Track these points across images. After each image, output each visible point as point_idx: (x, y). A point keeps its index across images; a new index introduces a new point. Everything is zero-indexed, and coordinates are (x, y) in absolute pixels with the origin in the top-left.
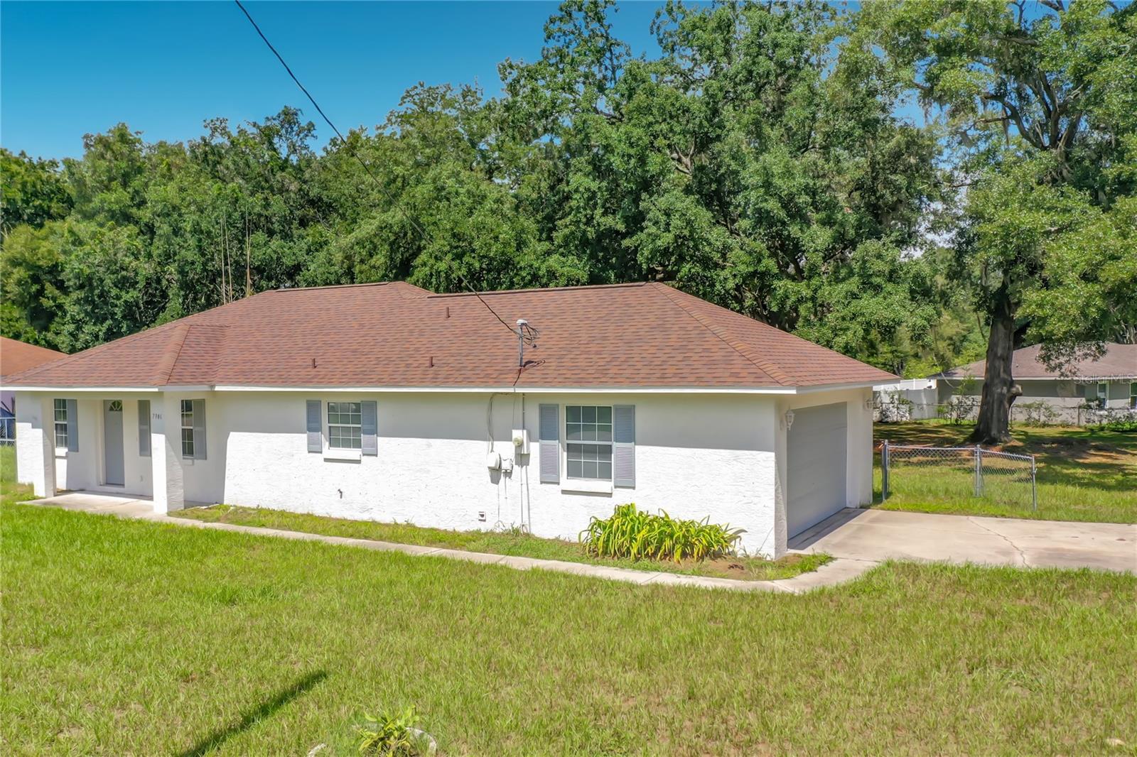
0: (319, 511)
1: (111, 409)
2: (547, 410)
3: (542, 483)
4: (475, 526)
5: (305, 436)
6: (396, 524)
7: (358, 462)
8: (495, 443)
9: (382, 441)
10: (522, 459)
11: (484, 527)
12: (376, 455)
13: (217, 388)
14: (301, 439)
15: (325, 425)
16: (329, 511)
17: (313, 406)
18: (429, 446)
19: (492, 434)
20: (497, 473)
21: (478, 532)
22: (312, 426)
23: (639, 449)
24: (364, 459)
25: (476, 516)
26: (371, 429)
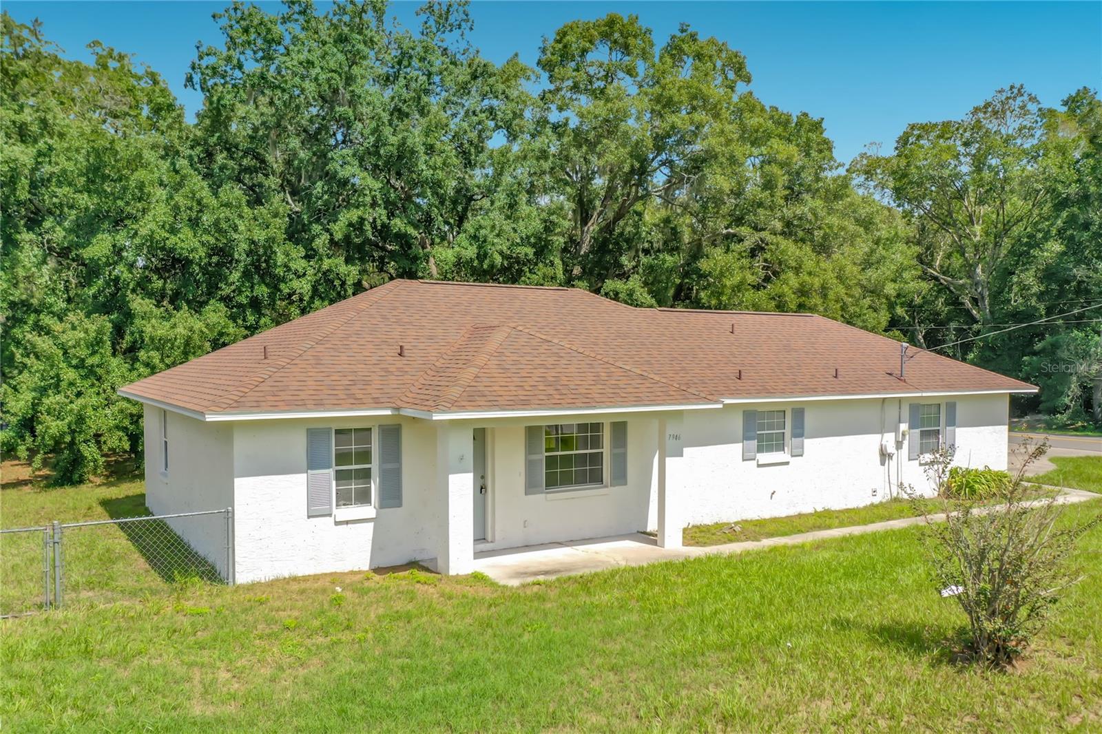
0: (753, 515)
2: (913, 408)
4: (870, 500)
5: (741, 445)
6: (816, 511)
7: (787, 463)
8: (885, 435)
9: (808, 443)
10: (900, 444)
11: (876, 500)
12: (803, 455)
14: (738, 448)
15: (757, 432)
16: (760, 514)
17: (749, 415)
19: (881, 430)
20: (883, 458)
21: (872, 505)
22: (749, 435)
23: (958, 430)
24: (793, 460)
25: (870, 493)
26: (799, 432)
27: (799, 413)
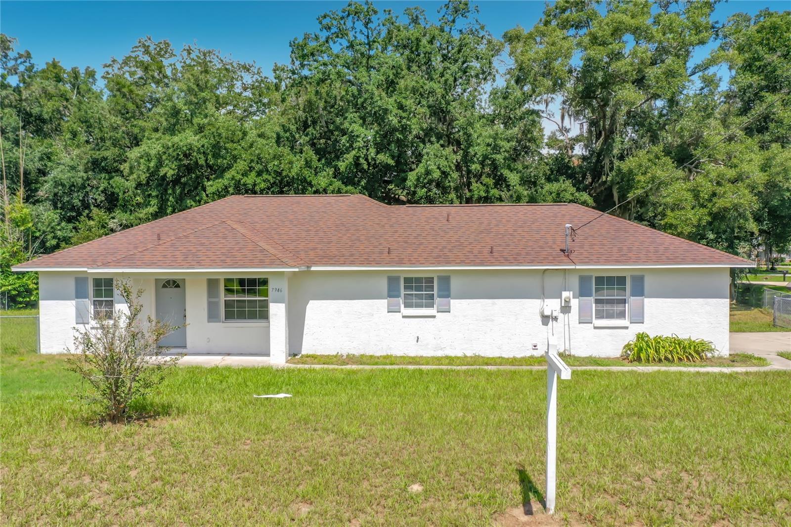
0: (397, 353)
1: (164, 286)
2: (584, 280)
3: (580, 323)
4: (528, 353)
5: (386, 301)
6: (465, 356)
7: (434, 317)
8: (546, 300)
9: (453, 302)
10: (566, 309)
11: (536, 354)
12: (449, 312)
13: (313, 269)
14: (383, 303)
15: (403, 292)
16: (406, 352)
17: (393, 280)
18: (494, 304)
19: (543, 294)
20: (546, 319)
21: (532, 357)
22: (392, 293)
23: (647, 301)
24: (439, 315)
25: (531, 347)
26: (446, 293)
27: (445, 279)
